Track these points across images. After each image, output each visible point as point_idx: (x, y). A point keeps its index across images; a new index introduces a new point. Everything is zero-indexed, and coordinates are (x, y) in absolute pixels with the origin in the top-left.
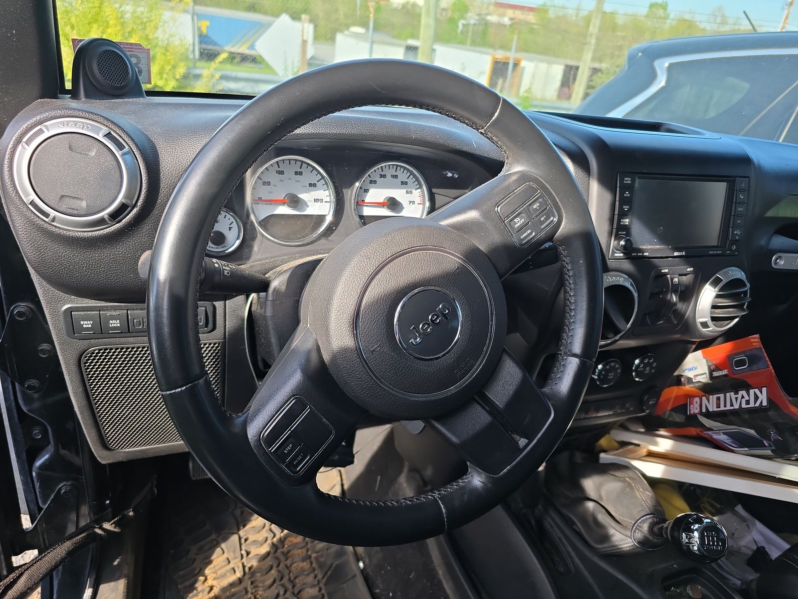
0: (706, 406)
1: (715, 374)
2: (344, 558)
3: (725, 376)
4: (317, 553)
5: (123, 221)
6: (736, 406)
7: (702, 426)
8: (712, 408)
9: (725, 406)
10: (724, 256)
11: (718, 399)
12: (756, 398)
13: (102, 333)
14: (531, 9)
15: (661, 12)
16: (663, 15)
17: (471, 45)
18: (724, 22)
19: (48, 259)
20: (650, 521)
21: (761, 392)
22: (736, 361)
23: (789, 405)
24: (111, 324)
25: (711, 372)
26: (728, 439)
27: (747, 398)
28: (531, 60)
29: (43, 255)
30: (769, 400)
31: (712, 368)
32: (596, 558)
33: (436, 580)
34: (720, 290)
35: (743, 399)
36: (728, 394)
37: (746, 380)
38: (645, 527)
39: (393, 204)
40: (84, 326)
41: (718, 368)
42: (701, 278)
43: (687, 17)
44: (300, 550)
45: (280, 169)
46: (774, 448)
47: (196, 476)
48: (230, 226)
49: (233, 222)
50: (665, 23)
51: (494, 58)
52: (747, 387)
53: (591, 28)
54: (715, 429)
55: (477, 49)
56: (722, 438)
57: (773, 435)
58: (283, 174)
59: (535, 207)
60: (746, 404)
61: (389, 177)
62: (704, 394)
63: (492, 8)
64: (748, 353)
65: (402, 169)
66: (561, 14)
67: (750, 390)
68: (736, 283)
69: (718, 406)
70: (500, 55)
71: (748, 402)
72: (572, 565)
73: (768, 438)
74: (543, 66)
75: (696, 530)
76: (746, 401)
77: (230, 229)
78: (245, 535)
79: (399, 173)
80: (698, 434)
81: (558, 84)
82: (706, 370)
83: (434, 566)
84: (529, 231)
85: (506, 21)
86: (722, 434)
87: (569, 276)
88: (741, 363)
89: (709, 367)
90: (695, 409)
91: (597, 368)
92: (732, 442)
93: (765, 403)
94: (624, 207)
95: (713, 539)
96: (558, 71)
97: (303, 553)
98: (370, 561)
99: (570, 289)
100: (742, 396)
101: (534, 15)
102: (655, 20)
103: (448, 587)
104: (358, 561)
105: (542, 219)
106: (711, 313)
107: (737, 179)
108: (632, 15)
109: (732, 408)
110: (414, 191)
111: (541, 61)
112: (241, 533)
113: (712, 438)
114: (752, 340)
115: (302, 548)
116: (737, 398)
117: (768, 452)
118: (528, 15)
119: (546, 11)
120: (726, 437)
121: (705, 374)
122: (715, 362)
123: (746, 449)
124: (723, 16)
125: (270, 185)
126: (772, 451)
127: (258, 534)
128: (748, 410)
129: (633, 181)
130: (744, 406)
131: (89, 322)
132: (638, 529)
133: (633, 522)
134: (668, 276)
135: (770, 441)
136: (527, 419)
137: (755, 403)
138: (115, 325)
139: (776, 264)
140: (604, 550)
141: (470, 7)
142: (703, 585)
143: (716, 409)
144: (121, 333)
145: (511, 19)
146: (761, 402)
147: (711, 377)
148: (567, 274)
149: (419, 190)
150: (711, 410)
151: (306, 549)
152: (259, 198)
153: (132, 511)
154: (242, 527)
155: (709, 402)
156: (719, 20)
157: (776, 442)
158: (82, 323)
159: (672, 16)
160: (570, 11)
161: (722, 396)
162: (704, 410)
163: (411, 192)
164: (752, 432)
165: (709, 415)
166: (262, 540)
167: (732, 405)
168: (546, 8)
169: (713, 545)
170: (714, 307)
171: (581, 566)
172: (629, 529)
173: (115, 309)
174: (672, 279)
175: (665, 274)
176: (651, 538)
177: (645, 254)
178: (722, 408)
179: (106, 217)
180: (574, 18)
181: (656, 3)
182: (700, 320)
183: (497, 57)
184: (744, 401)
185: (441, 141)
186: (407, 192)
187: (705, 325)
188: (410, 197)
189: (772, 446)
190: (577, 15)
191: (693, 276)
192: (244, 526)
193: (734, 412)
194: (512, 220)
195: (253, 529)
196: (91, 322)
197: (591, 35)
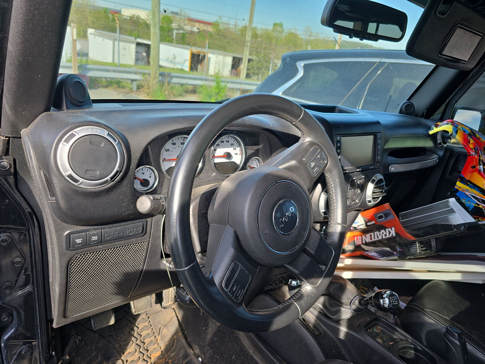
0: (365, 240)
1: (368, 224)
2: (189, 358)
3: (374, 224)
4: (172, 359)
5: (115, 180)
6: (380, 238)
7: (364, 250)
8: (368, 240)
9: (375, 239)
10: (375, 169)
11: (371, 235)
12: (390, 233)
13: (101, 242)
14: (210, 24)
15: (279, 29)
16: (281, 30)
17: (176, 43)
18: (311, 35)
19: (73, 206)
20: (358, 299)
21: (392, 230)
22: (378, 217)
23: (407, 234)
24: (93, 239)
25: (366, 223)
26: (376, 254)
27: (385, 233)
28: (214, 54)
29: (71, 204)
30: (396, 233)
31: (367, 221)
32: (333, 323)
33: (249, 356)
34: (375, 185)
35: (383, 234)
36: (375, 233)
37: (383, 225)
38: (357, 302)
39: (228, 156)
40: (77, 242)
41: (370, 221)
42: (368, 179)
43: (293, 31)
44: (161, 360)
45: (174, 142)
46: (399, 255)
47: (96, 328)
48: (150, 175)
49: (151, 173)
50: (282, 35)
51: (192, 52)
52: (384, 228)
53: (247, 37)
54: (369, 250)
55: (180, 46)
56: (374, 254)
57: (398, 249)
58: (175, 145)
59: (318, 157)
60: (385, 236)
61: (225, 142)
62: (364, 234)
63: (186, 21)
64: (384, 212)
65: (231, 137)
66: (227, 27)
67: (386, 230)
68: (380, 181)
69: (371, 239)
70: (195, 50)
71: (386, 235)
72: (322, 330)
73: (396, 251)
74: (221, 57)
75: (386, 297)
76: (385, 235)
77: (150, 177)
78: (125, 359)
79: (229, 139)
80: (361, 254)
81: (230, 67)
82: (363, 222)
83: (246, 349)
84: (317, 168)
85: (195, 30)
86: (373, 252)
87: (332, 187)
88: (381, 217)
89: (365, 221)
90: (359, 242)
91: (323, 228)
92: (379, 255)
93: (394, 235)
94: (338, 151)
95: (394, 300)
96: (229, 60)
97: (163, 361)
98: (205, 356)
99: (333, 193)
100: (383, 232)
101: (211, 27)
102: (277, 33)
103: (257, 358)
104: (198, 358)
105: (321, 162)
106: (373, 196)
107: (377, 133)
108: (265, 30)
109: (378, 239)
110: (237, 148)
111: (219, 54)
112: (122, 358)
113: (368, 255)
114: (386, 206)
115: (162, 358)
116: (380, 234)
117: (396, 257)
118: (208, 27)
119: (218, 25)
120: (375, 253)
121: (363, 224)
122: (368, 218)
123: (386, 258)
124: (310, 32)
125: (169, 151)
126: (398, 256)
127: (133, 357)
128: (386, 239)
129: (340, 138)
130: (384, 237)
131: (80, 240)
132: (353, 304)
133: (350, 301)
134: (355, 181)
135: (397, 251)
136: (325, 257)
137: (389, 235)
138: (94, 239)
139: (391, 170)
140: (337, 318)
141: (173, 21)
142: (380, 326)
143: (370, 241)
144: (97, 243)
145: (198, 29)
146: (392, 234)
147: (367, 225)
148: (330, 186)
149: (239, 148)
150: (367, 241)
151: (164, 358)
152: (164, 158)
153: (68, 356)
154: (122, 355)
155: (366, 237)
156: (309, 34)
157: (400, 252)
158: (76, 240)
159: (285, 31)
160: (231, 26)
161: (372, 234)
162: (364, 242)
163: (236, 149)
164: (388, 249)
165: (367, 244)
166: (137, 359)
167: (378, 238)
168: (218, 23)
169: (394, 302)
170: (373, 193)
171: (326, 329)
172: (348, 305)
173: (95, 229)
174: (357, 182)
175: (355, 180)
176: (360, 307)
177: (347, 171)
178: (373, 240)
179: (109, 179)
180: (234, 30)
181: (276, 23)
182: (368, 199)
183: (193, 51)
184: (384, 235)
185: (259, 125)
186: (234, 149)
187: (370, 201)
188: (235, 151)
189: (398, 254)
190: (235, 28)
191: (364, 179)
192: (124, 353)
193: (380, 241)
194: (310, 164)
195: (129, 354)
196: (82, 239)
197: (248, 41)
